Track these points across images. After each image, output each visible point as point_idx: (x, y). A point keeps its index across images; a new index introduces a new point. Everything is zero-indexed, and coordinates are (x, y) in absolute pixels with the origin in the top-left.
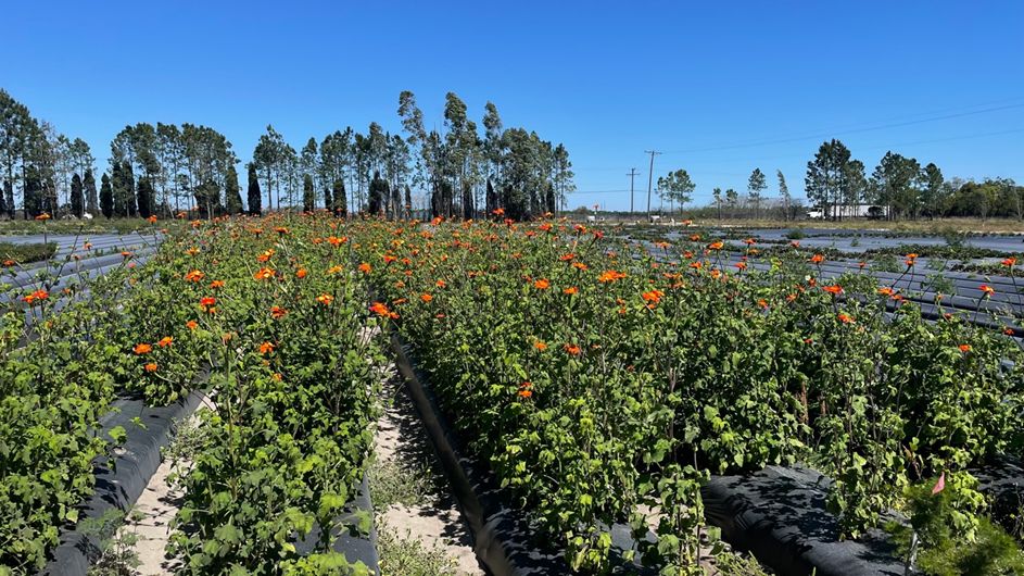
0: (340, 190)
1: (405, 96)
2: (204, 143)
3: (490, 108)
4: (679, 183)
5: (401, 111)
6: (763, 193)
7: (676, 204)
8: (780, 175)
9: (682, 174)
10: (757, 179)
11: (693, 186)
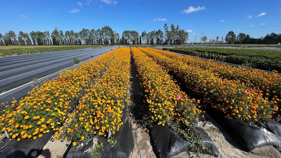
0: (152, 40)
1: (165, 25)
2: (134, 33)
3: (178, 26)
4: (205, 38)
5: (165, 27)
6: (218, 40)
7: (204, 42)
8: (222, 37)
9: (205, 37)
10: (218, 38)
11: (207, 39)
